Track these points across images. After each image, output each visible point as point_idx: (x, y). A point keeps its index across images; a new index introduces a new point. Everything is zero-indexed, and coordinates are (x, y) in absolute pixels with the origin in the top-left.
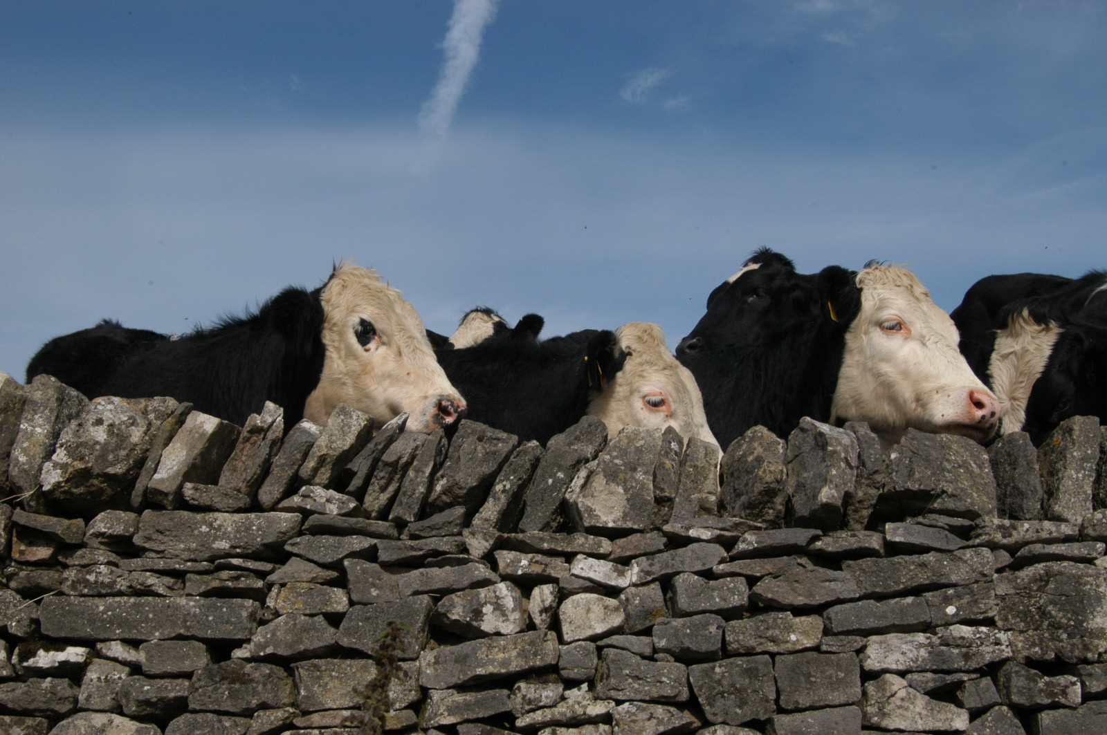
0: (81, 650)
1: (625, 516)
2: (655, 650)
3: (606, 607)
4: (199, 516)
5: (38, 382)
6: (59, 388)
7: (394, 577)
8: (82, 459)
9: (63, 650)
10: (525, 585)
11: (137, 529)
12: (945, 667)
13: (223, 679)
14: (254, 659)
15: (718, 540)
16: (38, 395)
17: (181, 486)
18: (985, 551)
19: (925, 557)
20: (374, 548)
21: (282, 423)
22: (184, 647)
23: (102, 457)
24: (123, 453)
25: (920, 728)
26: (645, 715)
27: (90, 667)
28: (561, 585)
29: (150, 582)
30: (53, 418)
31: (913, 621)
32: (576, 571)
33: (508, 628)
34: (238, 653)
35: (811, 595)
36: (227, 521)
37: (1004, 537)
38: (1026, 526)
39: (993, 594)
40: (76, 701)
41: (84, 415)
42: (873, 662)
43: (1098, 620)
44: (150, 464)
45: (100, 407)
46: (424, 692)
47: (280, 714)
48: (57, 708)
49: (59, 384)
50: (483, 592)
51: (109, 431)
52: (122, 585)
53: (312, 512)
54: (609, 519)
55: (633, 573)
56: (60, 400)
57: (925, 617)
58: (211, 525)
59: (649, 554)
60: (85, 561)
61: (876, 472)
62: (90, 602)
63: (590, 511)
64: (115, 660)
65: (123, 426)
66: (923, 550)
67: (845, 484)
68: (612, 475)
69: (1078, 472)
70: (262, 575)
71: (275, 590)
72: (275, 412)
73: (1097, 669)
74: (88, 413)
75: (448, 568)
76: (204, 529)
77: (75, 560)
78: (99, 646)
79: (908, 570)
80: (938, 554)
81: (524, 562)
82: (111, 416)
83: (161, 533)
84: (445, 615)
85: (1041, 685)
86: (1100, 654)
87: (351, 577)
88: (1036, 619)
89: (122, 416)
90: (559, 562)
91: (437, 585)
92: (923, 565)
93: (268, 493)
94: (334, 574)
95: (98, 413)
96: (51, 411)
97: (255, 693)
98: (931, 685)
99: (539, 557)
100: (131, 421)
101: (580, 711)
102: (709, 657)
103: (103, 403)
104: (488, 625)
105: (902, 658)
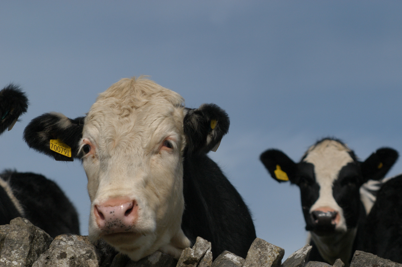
5: (15, 224)
6: (31, 228)
16: (14, 235)
21: (211, 255)
30: (27, 253)
41: (50, 250)
45: (62, 243)
49: (31, 225)
51: (71, 263)
56: (32, 238)
65: (83, 259)
72: (205, 246)
74: (54, 248)
82: (73, 251)
89: (81, 250)
95: (61, 248)
96: (25, 247)
100: (89, 255)
103: (64, 239)
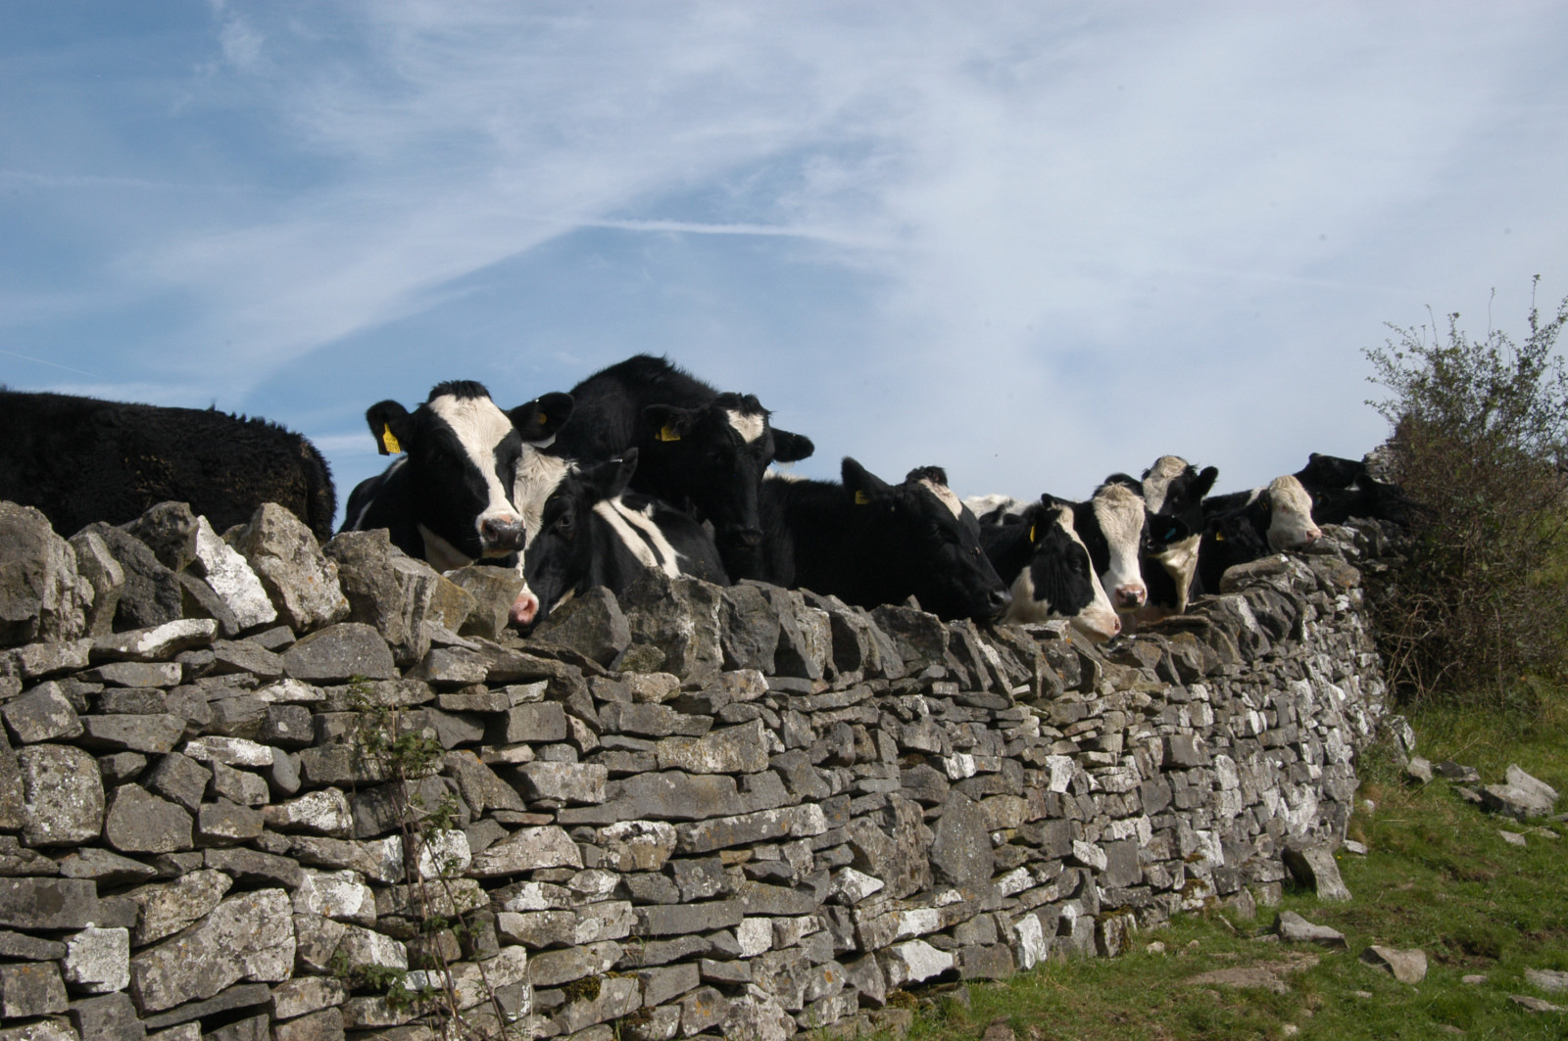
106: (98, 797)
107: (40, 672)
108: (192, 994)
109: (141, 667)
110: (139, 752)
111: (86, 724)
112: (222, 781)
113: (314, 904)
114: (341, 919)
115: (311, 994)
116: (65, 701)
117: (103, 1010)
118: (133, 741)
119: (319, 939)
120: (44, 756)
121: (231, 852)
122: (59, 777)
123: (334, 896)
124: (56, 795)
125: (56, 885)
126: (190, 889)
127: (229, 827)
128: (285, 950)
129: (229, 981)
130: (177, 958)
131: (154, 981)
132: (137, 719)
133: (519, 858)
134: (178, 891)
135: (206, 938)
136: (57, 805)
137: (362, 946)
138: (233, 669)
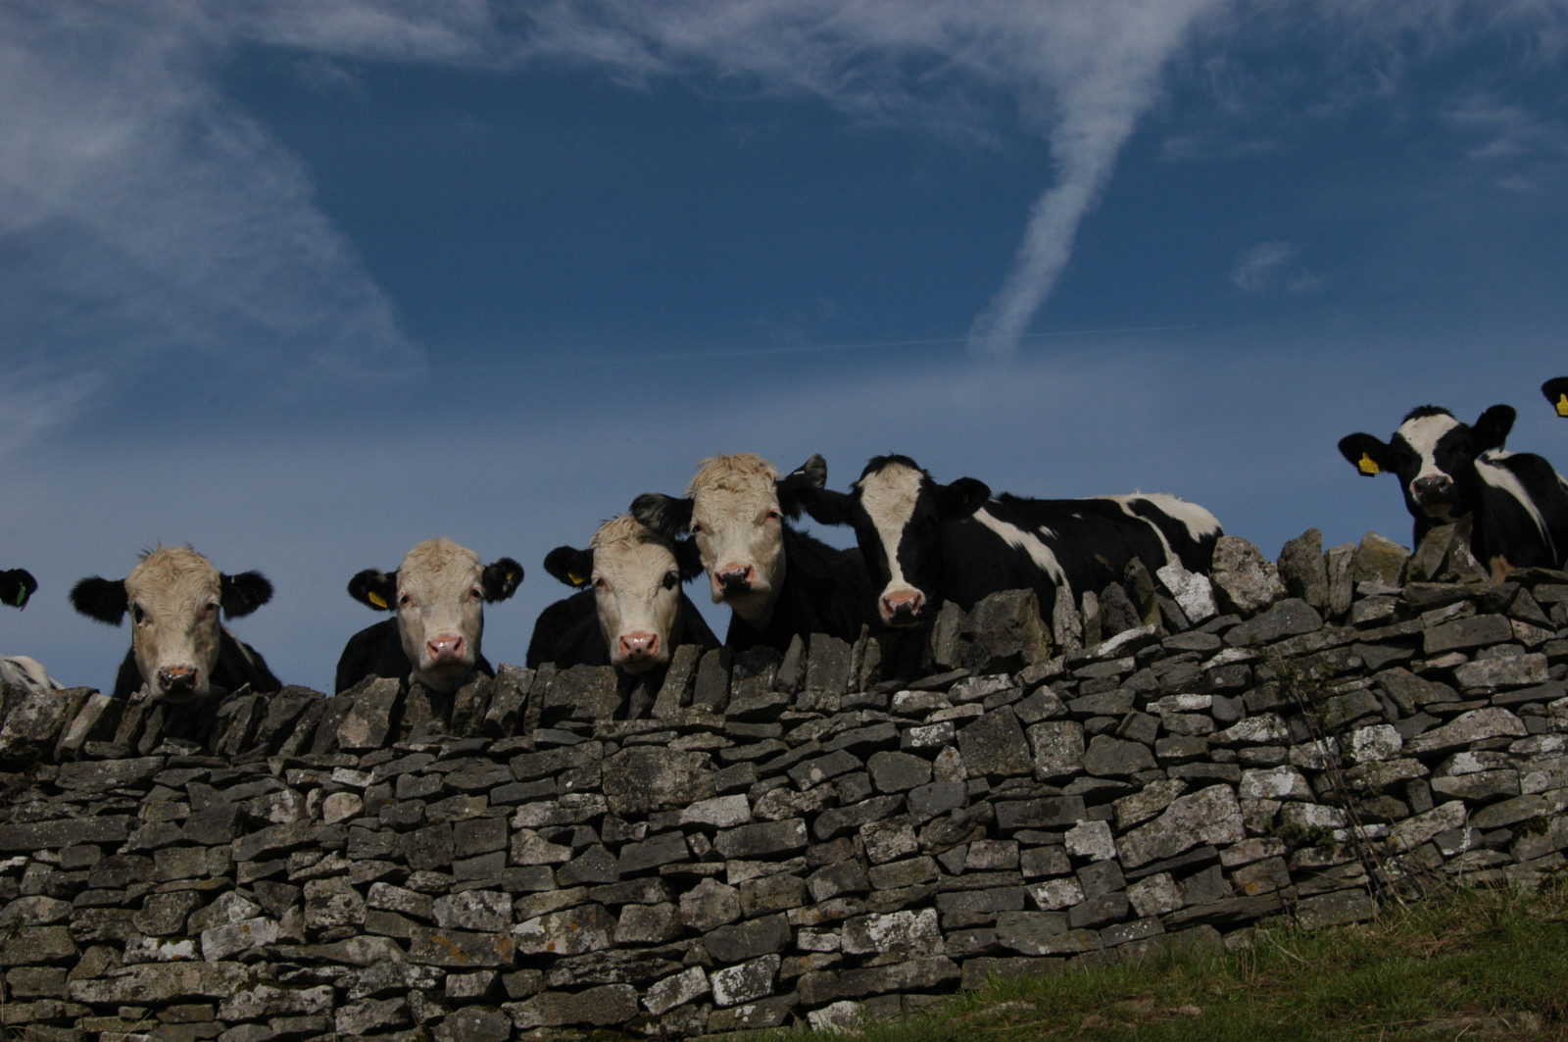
0: (23, 858)
1: (368, 738)
2: (381, 826)
3: (351, 800)
4: (96, 764)
7: (221, 793)
8: (20, 732)
9: (11, 859)
10: (303, 789)
11: (58, 776)
12: (563, 822)
13: (109, 867)
14: (131, 853)
15: (428, 751)
17: (84, 743)
18: (598, 745)
19: (556, 751)
20: (208, 775)
22: (86, 849)
23: (34, 730)
24: (47, 726)
25: (541, 862)
26: (367, 867)
27: (30, 868)
28: (325, 788)
29: (66, 809)
31: (544, 793)
32: (334, 778)
33: (288, 819)
34: (121, 850)
35: (480, 782)
36: (114, 765)
37: (609, 732)
38: (625, 724)
39: (599, 771)
40: (19, 889)
42: (517, 822)
43: (659, 782)
44: (64, 731)
45: (35, 697)
46: (235, 863)
47: (144, 886)
48: (7, 896)
50: (272, 797)
51: (39, 712)
52: (48, 813)
53: (170, 755)
54: (357, 743)
55: (370, 778)
57: (551, 791)
58: (104, 769)
59: (382, 764)
60: (24, 800)
61: (535, 696)
62: (28, 826)
63: (344, 738)
64: (43, 862)
65: (49, 708)
66: (555, 745)
67: (510, 706)
68: (361, 714)
69: (672, 684)
70: (137, 799)
71: (144, 807)
73: (659, 816)
75: (252, 783)
76: (100, 771)
77: (19, 800)
78: (34, 854)
79: (547, 761)
80: (566, 749)
81: (302, 775)
82: (41, 702)
83: (72, 776)
84: (247, 813)
85: (621, 828)
86: (661, 806)
87: (191, 795)
88: (623, 786)
89: (48, 701)
90: (325, 774)
91: (245, 795)
92: (555, 756)
93: (144, 745)
94: (184, 794)
97: (128, 873)
98: (551, 834)
99: (312, 771)
100: (54, 704)
101: (328, 867)
102: (414, 827)
103: (38, 693)
104: (274, 817)
105: (535, 819)
106: (1078, 747)
107: (1034, 681)
108: (1155, 856)
109: (1103, 665)
110: (1105, 715)
111: (1068, 706)
112: (1169, 724)
113: (1255, 791)
114: (1277, 798)
115: (1256, 849)
116: (1054, 695)
117: (1094, 870)
118: (1097, 709)
119: (1258, 813)
120: (1039, 729)
121: (1186, 766)
122: (1050, 740)
123: (1270, 784)
124: (1050, 750)
125: (1053, 802)
126: (1151, 792)
127: (1176, 751)
128: (1229, 823)
129: (1186, 846)
130: (1143, 835)
131: (1128, 850)
132: (1100, 697)
133: (1452, 737)
134: (1142, 794)
135: (1165, 821)
136: (1051, 755)
137: (1298, 814)
138: (1178, 651)
